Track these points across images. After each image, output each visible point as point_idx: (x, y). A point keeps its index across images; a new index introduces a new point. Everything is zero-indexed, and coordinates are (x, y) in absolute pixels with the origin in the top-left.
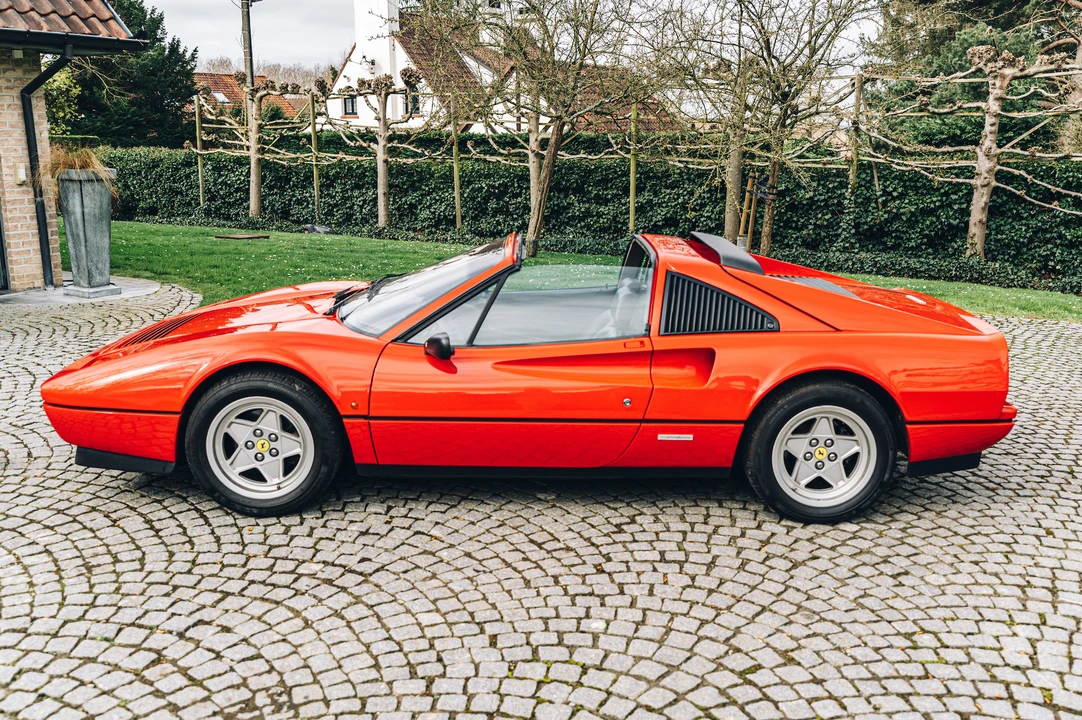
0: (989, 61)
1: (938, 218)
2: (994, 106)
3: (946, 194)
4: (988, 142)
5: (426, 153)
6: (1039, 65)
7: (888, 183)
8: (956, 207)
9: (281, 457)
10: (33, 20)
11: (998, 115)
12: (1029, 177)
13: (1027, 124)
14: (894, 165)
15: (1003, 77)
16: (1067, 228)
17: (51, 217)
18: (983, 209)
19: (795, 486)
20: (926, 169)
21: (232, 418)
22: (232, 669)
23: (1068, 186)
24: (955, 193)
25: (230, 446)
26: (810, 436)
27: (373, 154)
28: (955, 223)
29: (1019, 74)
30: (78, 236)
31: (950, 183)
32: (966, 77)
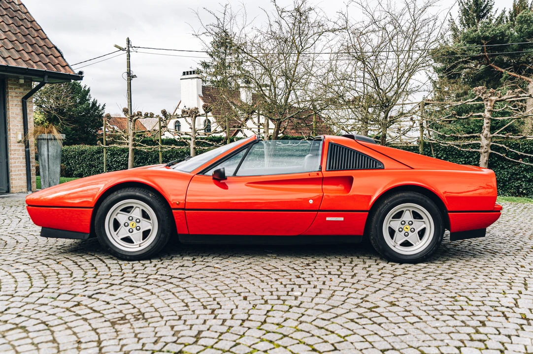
0: (484, 93)
2: (487, 114)
3: (468, 157)
4: (486, 131)
5: (214, 144)
6: (508, 95)
7: (439, 153)
8: (473, 163)
9: (142, 231)
10: (30, 64)
11: (489, 119)
12: (507, 148)
13: (503, 123)
14: (441, 144)
15: (491, 101)
16: (527, 172)
17: (32, 158)
18: (486, 163)
19: (394, 245)
20: (457, 145)
21: (118, 211)
22: (115, 307)
23: (526, 152)
24: (471, 157)
25: (117, 225)
26: (401, 219)
27: (189, 145)
29: (499, 99)
30: (45, 166)
31: (469, 152)
32: (473, 101)
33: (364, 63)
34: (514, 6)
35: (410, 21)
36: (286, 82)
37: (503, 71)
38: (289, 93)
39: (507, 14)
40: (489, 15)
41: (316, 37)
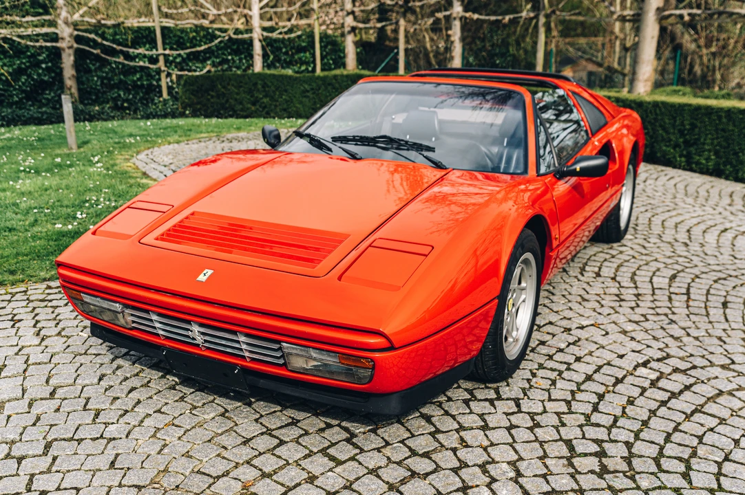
1: (29, 76)
3: (33, 56)
4: (64, 12)
8: (44, 66)
12: (99, 40)
18: (73, 66)
20: (19, 36)
24: (39, 55)
28: (46, 78)
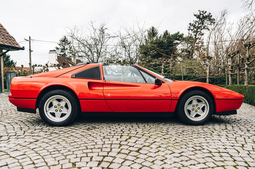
0: (162, 60)
11: (163, 68)
13: (168, 70)
15: (164, 63)
17: (3, 80)
29: (166, 62)
30: (9, 83)
32: (159, 63)
33: (125, 48)
34: (164, 33)
35: (141, 35)
36: (97, 55)
37: (163, 54)
38: (98, 58)
39: (162, 36)
40: (157, 36)
41: (108, 39)
